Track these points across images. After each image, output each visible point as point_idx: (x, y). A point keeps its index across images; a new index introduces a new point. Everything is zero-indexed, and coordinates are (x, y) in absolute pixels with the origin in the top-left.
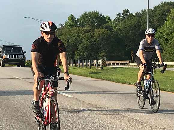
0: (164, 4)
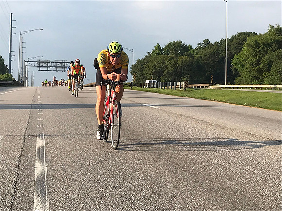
0: (241, 34)
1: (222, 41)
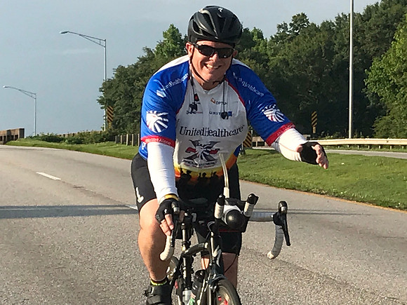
0: (389, 2)
1: (342, 20)
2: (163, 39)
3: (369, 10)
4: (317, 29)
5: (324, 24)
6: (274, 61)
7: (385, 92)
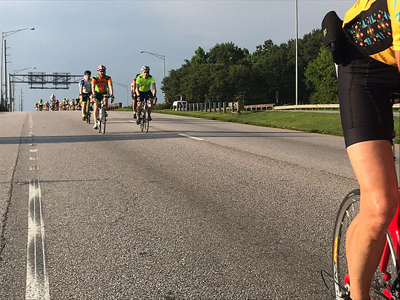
0: (317, 33)
1: (291, 43)
2: (195, 55)
3: (306, 37)
4: (278, 48)
5: (281, 45)
6: (255, 65)
7: (315, 80)
